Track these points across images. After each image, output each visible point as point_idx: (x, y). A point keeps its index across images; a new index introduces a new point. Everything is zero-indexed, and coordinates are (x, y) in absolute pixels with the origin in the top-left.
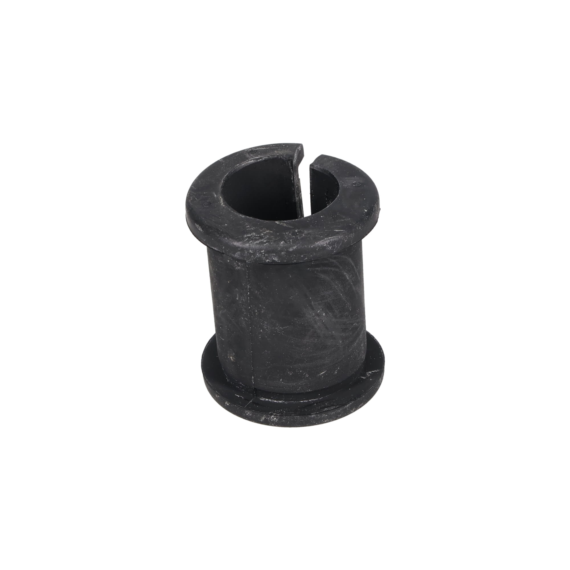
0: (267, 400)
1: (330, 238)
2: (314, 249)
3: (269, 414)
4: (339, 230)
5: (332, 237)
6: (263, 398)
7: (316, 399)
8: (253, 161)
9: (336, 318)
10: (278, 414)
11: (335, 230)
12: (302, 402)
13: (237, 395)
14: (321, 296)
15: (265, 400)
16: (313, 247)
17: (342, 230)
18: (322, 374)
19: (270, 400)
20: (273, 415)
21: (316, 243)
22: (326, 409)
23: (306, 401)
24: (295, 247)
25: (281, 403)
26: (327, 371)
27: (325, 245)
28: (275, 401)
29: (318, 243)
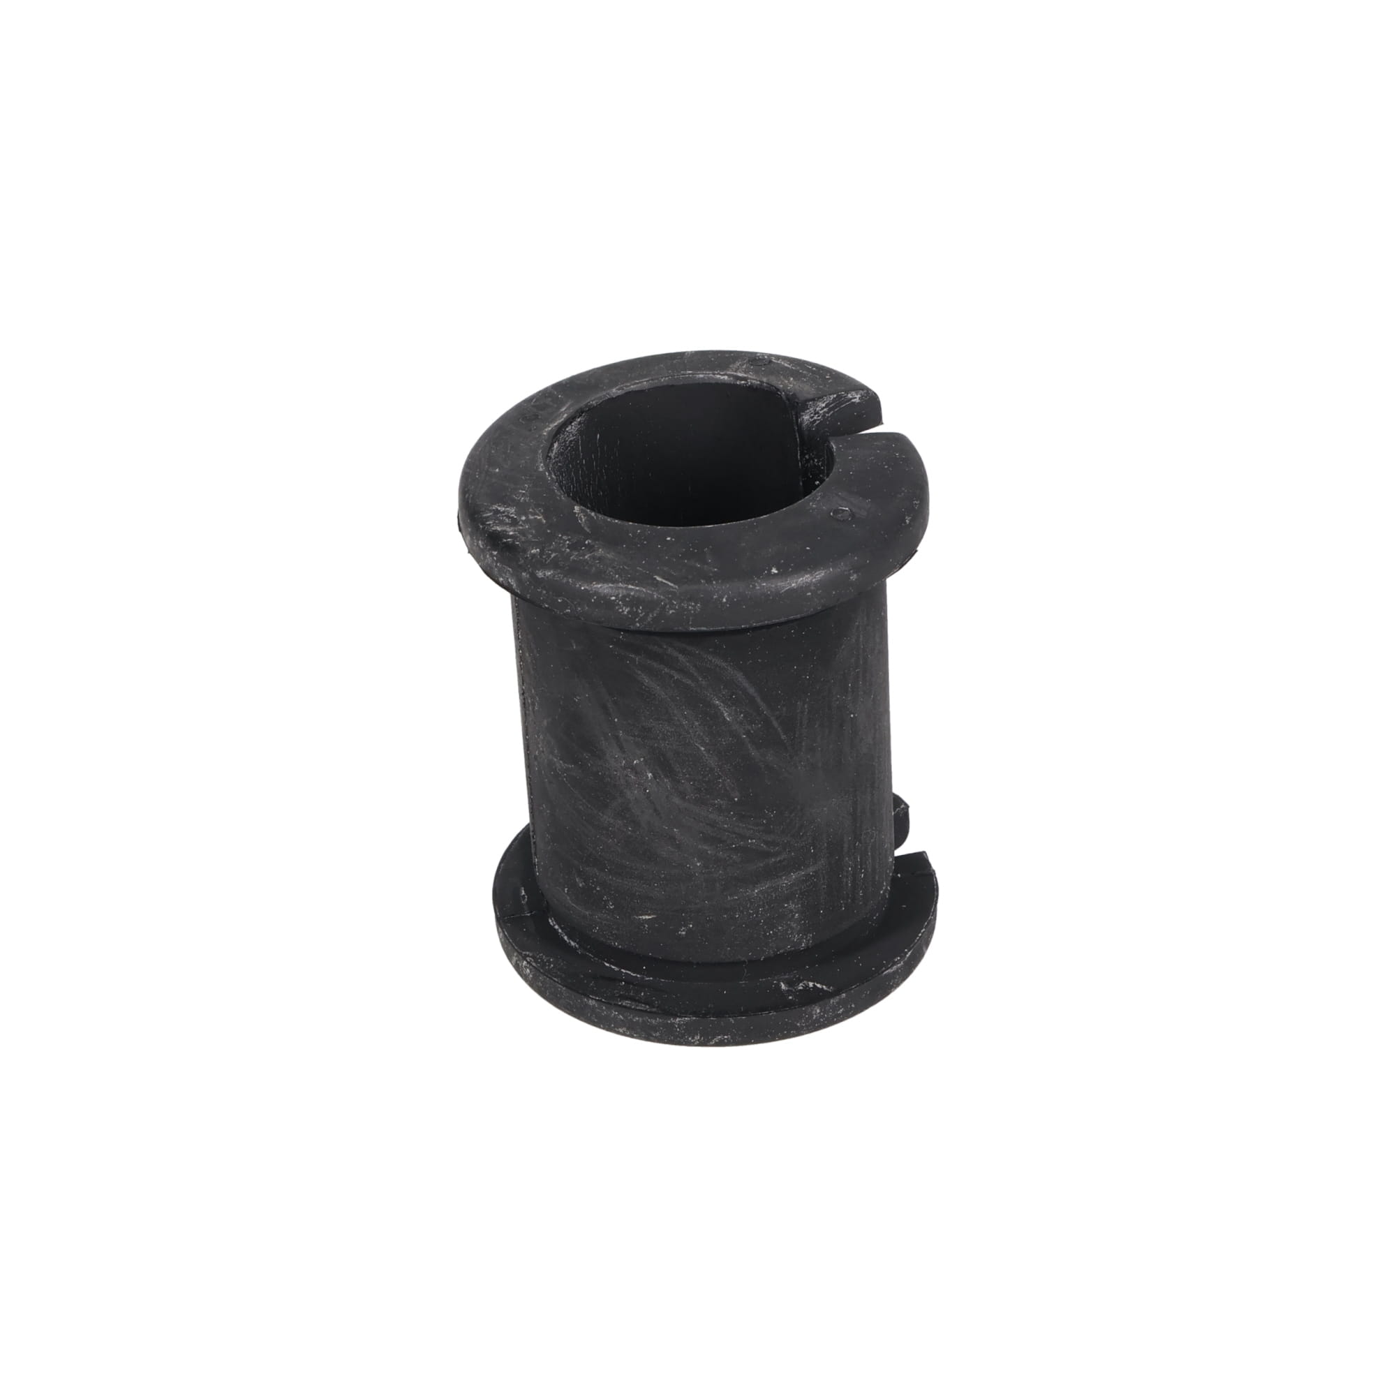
0: (556, 927)
1: (633, 587)
2: (586, 596)
4: (664, 581)
5: (637, 588)
7: (638, 974)
8: (726, 377)
9: (683, 798)
11: (655, 577)
12: (607, 967)
14: (643, 727)
15: (554, 925)
16: (585, 589)
17: (672, 582)
18: (644, 917)
19: (560, 931)
21: (594, 583)
22: (626, 1003)
23: (617, 969)
24: (549, 573)
26: (657, 917)
27: (613, 598)
28: (566, 937)
29: (600, 586)
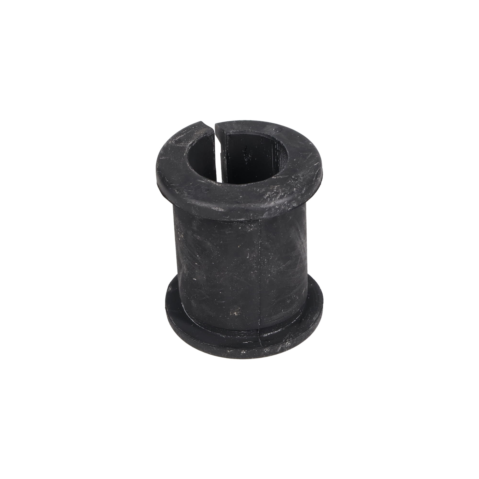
0: (269, 334)
3: (284, 342)
6: (266, 334)
10: (290, 339)
13: (245, 343)
15: (268, 335)
19: (271, 333)
20: (287, 341)
25: (280, 331)
28: (276, 332)
